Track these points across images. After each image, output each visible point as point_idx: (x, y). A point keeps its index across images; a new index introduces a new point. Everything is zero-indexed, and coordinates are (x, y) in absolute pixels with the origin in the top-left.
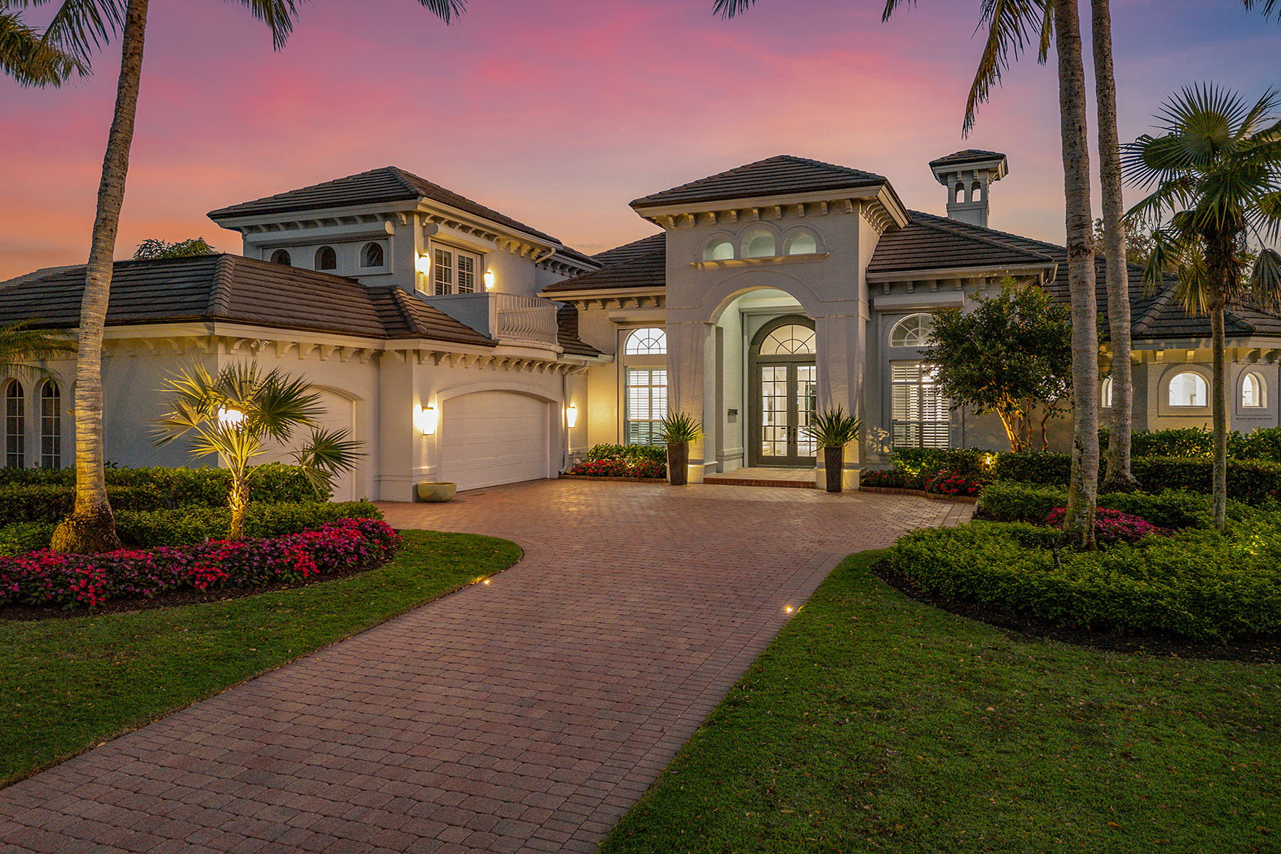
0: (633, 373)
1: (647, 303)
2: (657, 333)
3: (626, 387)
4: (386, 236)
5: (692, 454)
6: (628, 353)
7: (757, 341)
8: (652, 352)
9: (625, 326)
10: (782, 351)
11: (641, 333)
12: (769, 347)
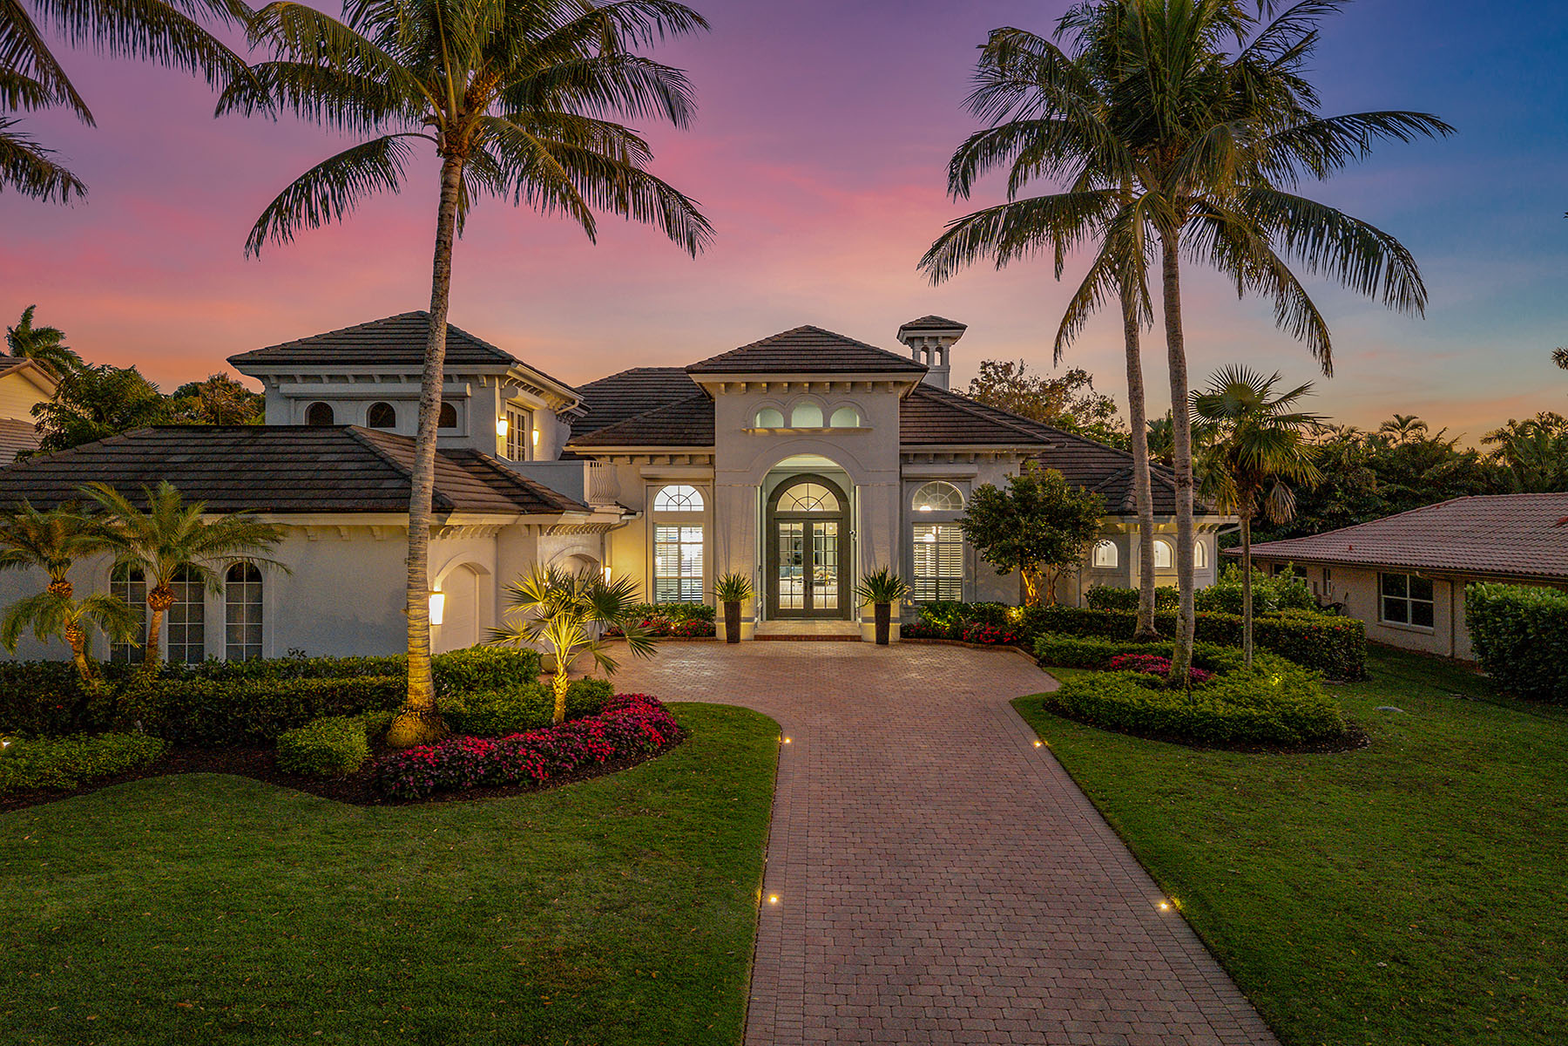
0: (659, 529)
1: (678, 460)
2: (687, 490)
3: (655, 543)
4: (462, 397)
5: (744, 613)
6: (656, 509)
7: (774, 497)
8: (682, 509)
9: (656, 482)
10: (798, 509)
11: (671, 490)
12: (785, 504)
